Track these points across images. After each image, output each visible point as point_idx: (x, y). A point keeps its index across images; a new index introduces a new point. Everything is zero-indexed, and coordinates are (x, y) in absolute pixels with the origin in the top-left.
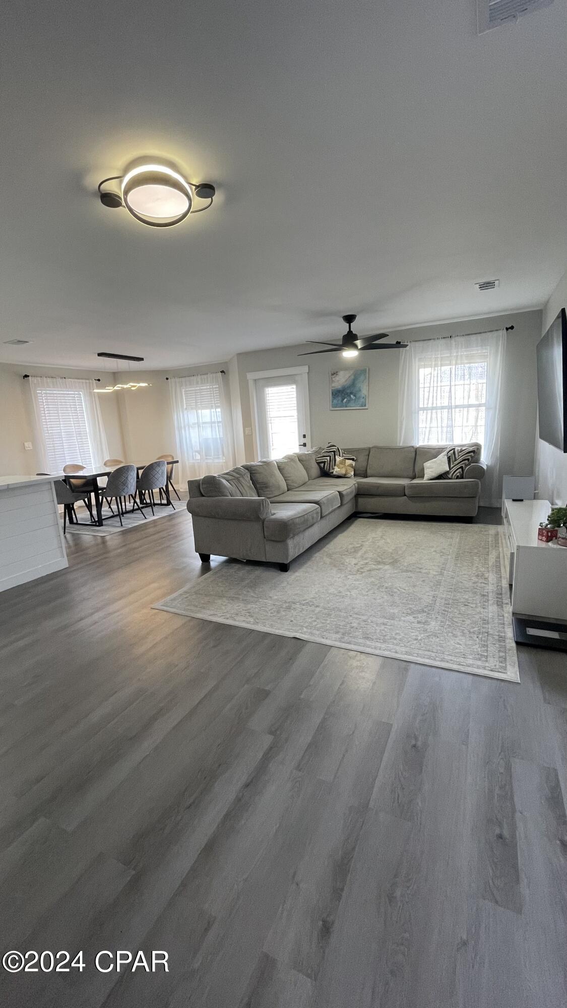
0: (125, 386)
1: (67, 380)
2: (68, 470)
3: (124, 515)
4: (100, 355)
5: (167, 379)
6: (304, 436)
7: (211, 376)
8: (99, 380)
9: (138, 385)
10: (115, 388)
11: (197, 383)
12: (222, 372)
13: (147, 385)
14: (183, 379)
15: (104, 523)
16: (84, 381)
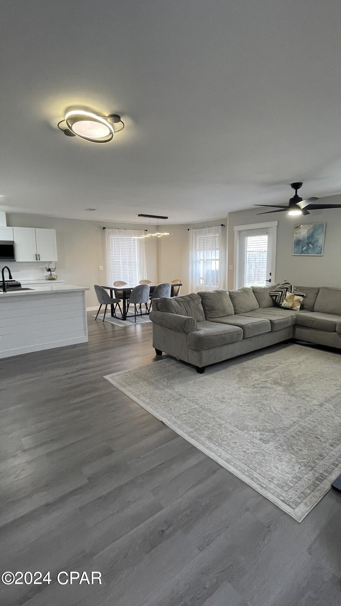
0: (153, 235)
1: (127, 230)
2: (116, 284)
3: (142, 316)
4: (139, 215)
5: (188, 230)
6: (270, 274)
7: (215, 227)
8: (147, 230)
9: (162, 234)
10: (147, 236)
11: (206, 233)
12: (222, 225)
13: (169, 234)
14: (198, 230)
15: (127, 318)
16: (137, 231)
